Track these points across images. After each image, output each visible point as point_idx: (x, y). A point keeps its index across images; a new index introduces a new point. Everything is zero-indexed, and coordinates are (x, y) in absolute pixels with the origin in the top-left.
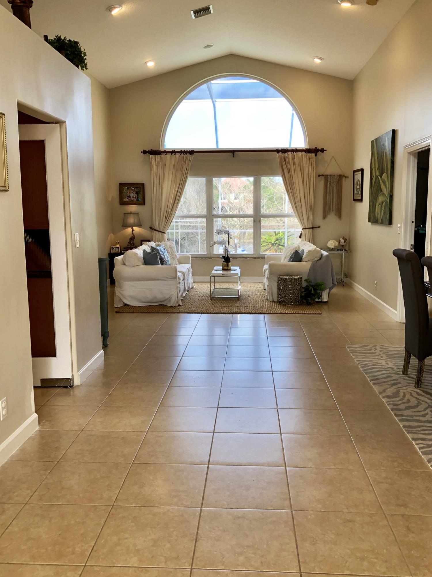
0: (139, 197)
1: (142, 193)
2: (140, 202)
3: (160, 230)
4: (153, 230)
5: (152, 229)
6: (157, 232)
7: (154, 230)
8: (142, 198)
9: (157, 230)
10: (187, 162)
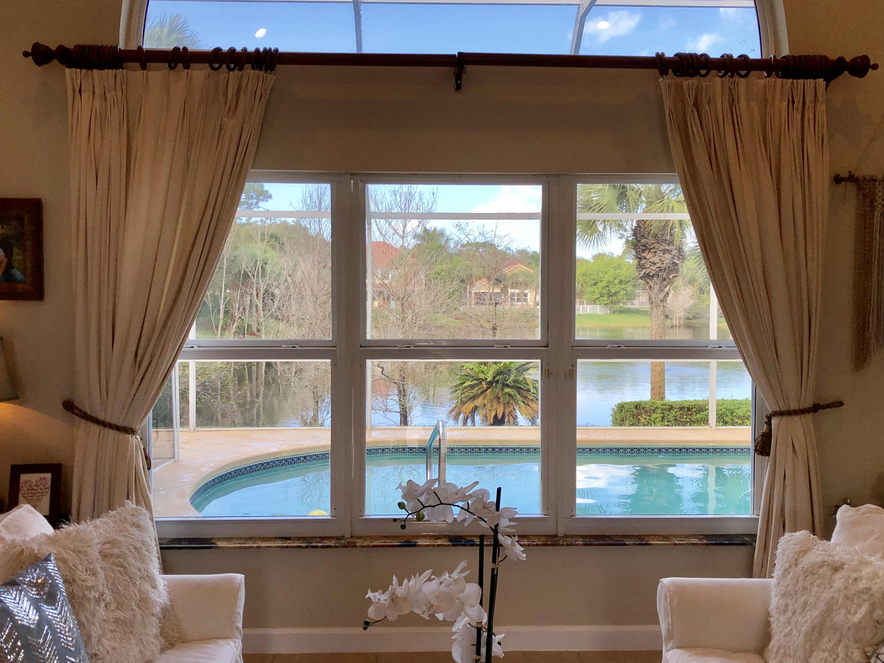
0: (15, 264)
1: (28, 244)
2: (20, 286)
3: (108, 420)
4: (77, 418)
5: (73, 413)
6: (96, 428)
7: (82, 417)
8: (29, 265)
9: (94, 415)
10: (241, 103)
